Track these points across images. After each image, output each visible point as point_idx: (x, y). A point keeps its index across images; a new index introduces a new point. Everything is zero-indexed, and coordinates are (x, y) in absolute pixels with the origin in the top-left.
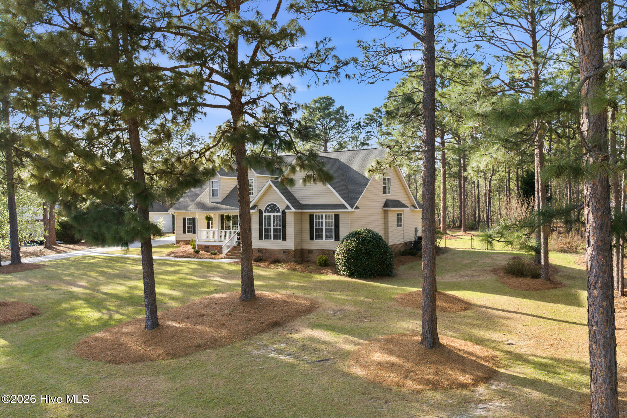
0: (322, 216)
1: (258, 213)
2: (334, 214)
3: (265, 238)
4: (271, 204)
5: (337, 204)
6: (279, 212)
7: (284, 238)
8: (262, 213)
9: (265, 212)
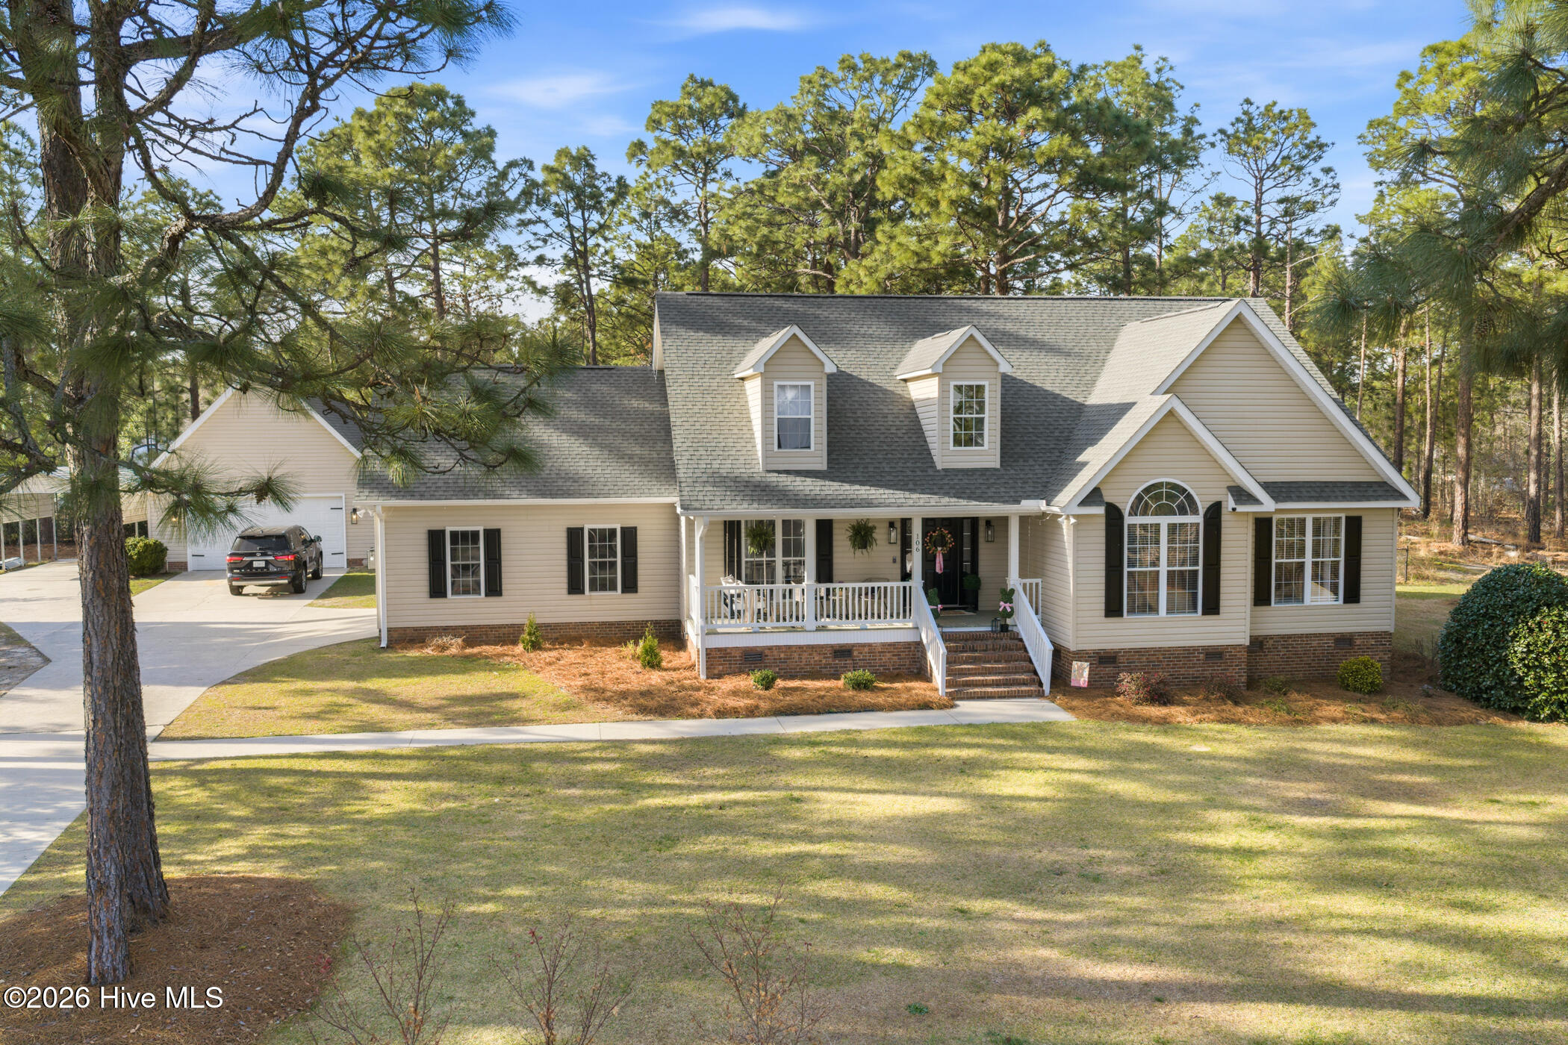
0: (1303, 521)
1: (1103, 520)
2: (1343, 516)
3: (1131, 611)
4: (1159, 485)
5: (1370, 484)
6: (1195, 512)
7: (1212, 606)
8: (1121, 517)
9: (1133, 512)
